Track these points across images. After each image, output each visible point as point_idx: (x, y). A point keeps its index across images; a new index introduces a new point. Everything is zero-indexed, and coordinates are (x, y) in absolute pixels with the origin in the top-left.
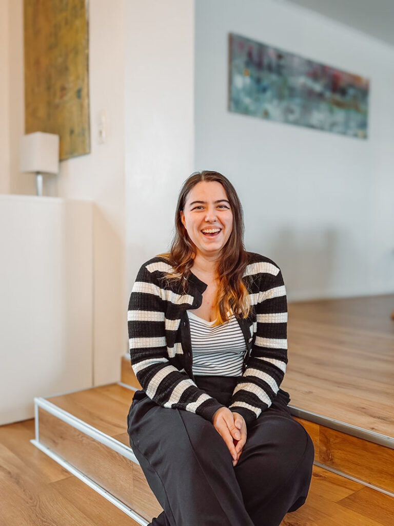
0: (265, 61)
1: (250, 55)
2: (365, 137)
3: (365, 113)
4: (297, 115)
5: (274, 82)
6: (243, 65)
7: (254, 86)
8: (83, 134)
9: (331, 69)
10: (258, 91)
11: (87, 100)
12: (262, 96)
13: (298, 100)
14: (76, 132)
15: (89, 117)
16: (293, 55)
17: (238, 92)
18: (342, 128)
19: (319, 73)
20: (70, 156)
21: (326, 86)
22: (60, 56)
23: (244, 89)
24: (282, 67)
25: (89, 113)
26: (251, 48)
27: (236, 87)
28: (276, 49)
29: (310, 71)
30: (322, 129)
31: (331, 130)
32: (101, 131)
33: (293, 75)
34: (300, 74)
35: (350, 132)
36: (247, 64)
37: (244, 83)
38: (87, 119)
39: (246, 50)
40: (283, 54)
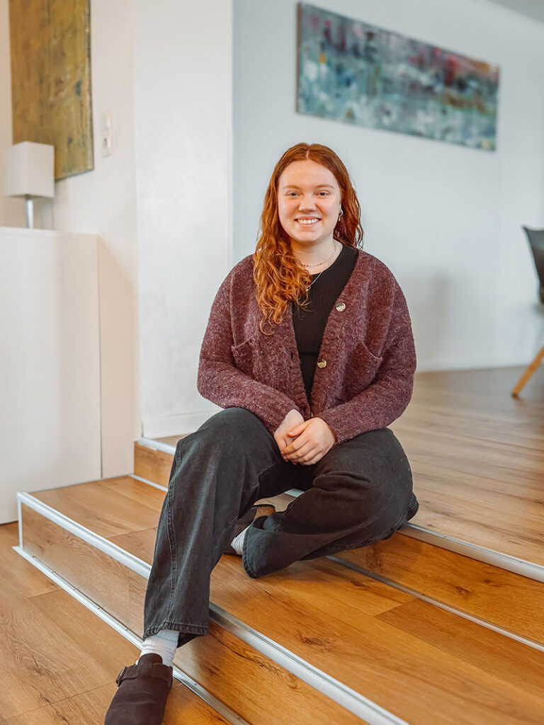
0: (349, 43)
1: (327, 33)
2: (493, 148)
3: (493, 116)
4: (394, 117)
5: (362, 72)
6: (317, 48)
7: (333, 76)
8: (84, 144)
9: (444, 52)
10: (339, 84)
11: (88, 97)
12: (344, 91)
13: (396, 97)
14: (75, 141)
15: (91, 120)
16: (389, 33)
17: (311, 85)
18: (459, 137)
19: (427, 58)
20: (69, 174)
21: (437, 76)
22: (55, 37)
23: (318, 80)
24: (373, 50)
25: (91, 115)
26: (328, 23)
27: (307, 79)
28: (365, 25)
29: (414, 55)
30: (431, 137)
31: (443, 139)
32: (105, 140)
33: (389, 62)
34: (399, 60)
35: (469, 142)
36: (323, 46)
37: (319, 72)
38: (88, 123)
39: (322, 26)
40: (374, 31)
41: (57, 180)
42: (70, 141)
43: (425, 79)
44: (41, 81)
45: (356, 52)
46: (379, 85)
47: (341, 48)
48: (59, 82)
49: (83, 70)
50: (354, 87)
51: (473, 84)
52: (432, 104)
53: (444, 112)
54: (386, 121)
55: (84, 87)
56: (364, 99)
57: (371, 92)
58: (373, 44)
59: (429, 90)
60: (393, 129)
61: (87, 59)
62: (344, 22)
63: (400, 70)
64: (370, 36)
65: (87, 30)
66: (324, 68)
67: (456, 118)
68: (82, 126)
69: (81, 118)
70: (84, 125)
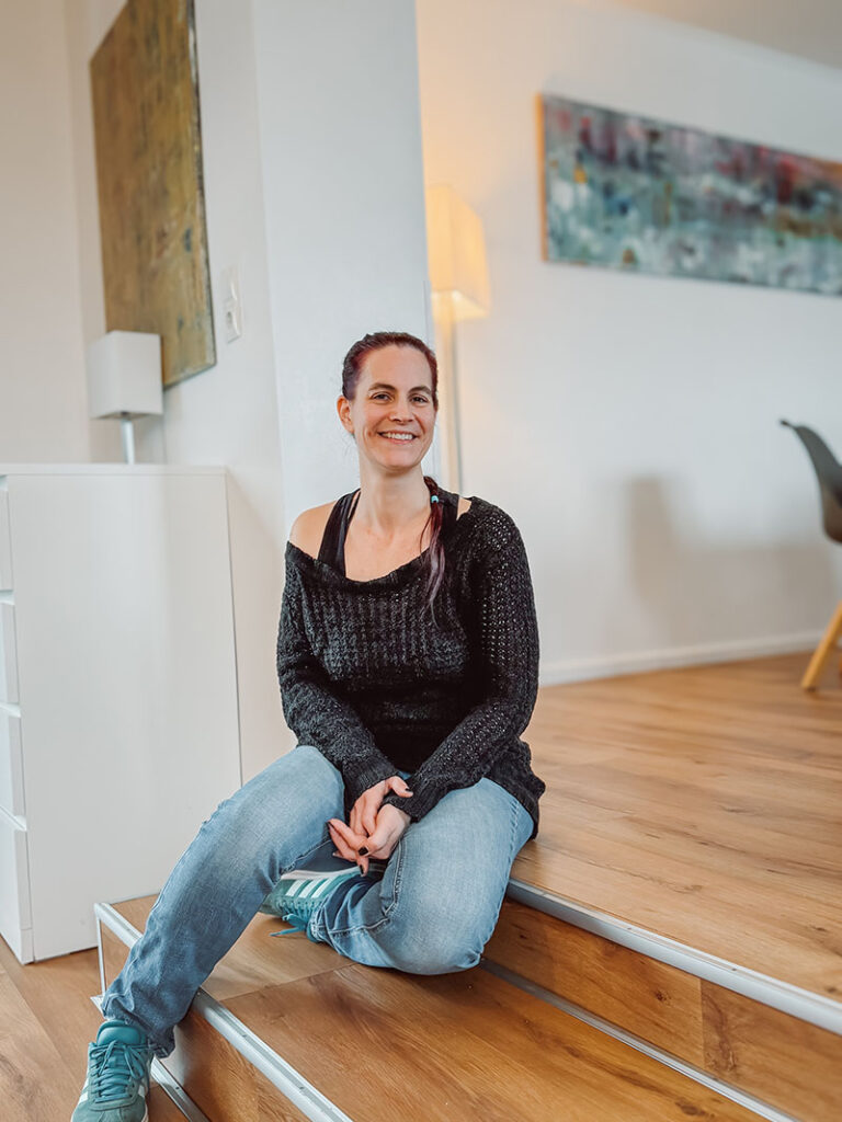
0: (621, 149)
1: (585, 137)
4: (701, 256)
5: (644, 192)
6: (571, 160)
7: (600, 202)
8: (199, 325)
9: (773, 152)
10: (609, 213)
11: (202, 252)
12: (617, 222)
13: (701, 225)
14: (188, 324)
15: (209, 287)
16: (683, 130)
17: (564, 217)
18: (807, 280)
19: (747, 162)
20: (182, 375)
21: (765, 190)
22: (154, 167)
23: (576, 209)
24: (660, 157)
25: (209, 279)
26: (586, 122)
27: (557, 208)
28: (644, 121)
29: (725, 159)
30: (762, 283)
31: (782, 285)
32: (229, 314)
33: (687, 173)
34: (703, 170)
35: (826, 286)
36: (580, 157)
37: (576, 197)
38: (205, 292)
39: (576, 127)
40: (660, 128)
41: (166, 388)
42: (181, 324)
43: (745, 195)
44: (139, 239)
45: (633, 162)
46: (673, 210)
47: (609, 158)
48: (162, 235)
49: (193, 211)
50: (633, 215)
51: (824, 197)
52: (760, 233)
53: (781, 243)
54: (688, 263)
55: (196, 237)
56: (650, 233)
57: (661, 221)
58: (659, 147)
59: (753, 211)
60: (700, 274)
61: (198, 193)
62: (612, 119)
63: (705, 184)
64: (654, 135)
65: (196, 148)
66: (584, 191)
67: (801, 251)
68: (195, 297)
69: (194, 286)
70: (198, 296)
